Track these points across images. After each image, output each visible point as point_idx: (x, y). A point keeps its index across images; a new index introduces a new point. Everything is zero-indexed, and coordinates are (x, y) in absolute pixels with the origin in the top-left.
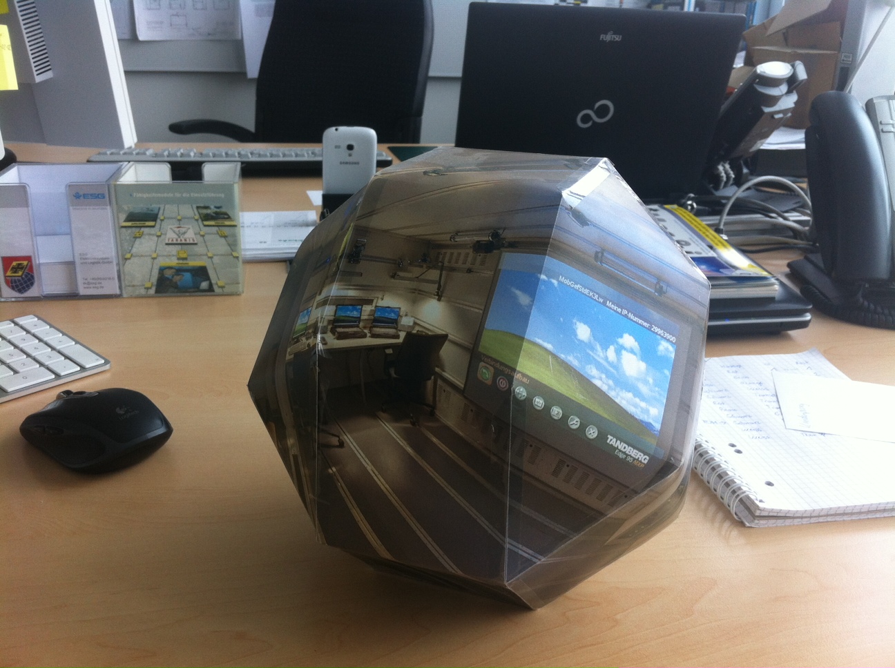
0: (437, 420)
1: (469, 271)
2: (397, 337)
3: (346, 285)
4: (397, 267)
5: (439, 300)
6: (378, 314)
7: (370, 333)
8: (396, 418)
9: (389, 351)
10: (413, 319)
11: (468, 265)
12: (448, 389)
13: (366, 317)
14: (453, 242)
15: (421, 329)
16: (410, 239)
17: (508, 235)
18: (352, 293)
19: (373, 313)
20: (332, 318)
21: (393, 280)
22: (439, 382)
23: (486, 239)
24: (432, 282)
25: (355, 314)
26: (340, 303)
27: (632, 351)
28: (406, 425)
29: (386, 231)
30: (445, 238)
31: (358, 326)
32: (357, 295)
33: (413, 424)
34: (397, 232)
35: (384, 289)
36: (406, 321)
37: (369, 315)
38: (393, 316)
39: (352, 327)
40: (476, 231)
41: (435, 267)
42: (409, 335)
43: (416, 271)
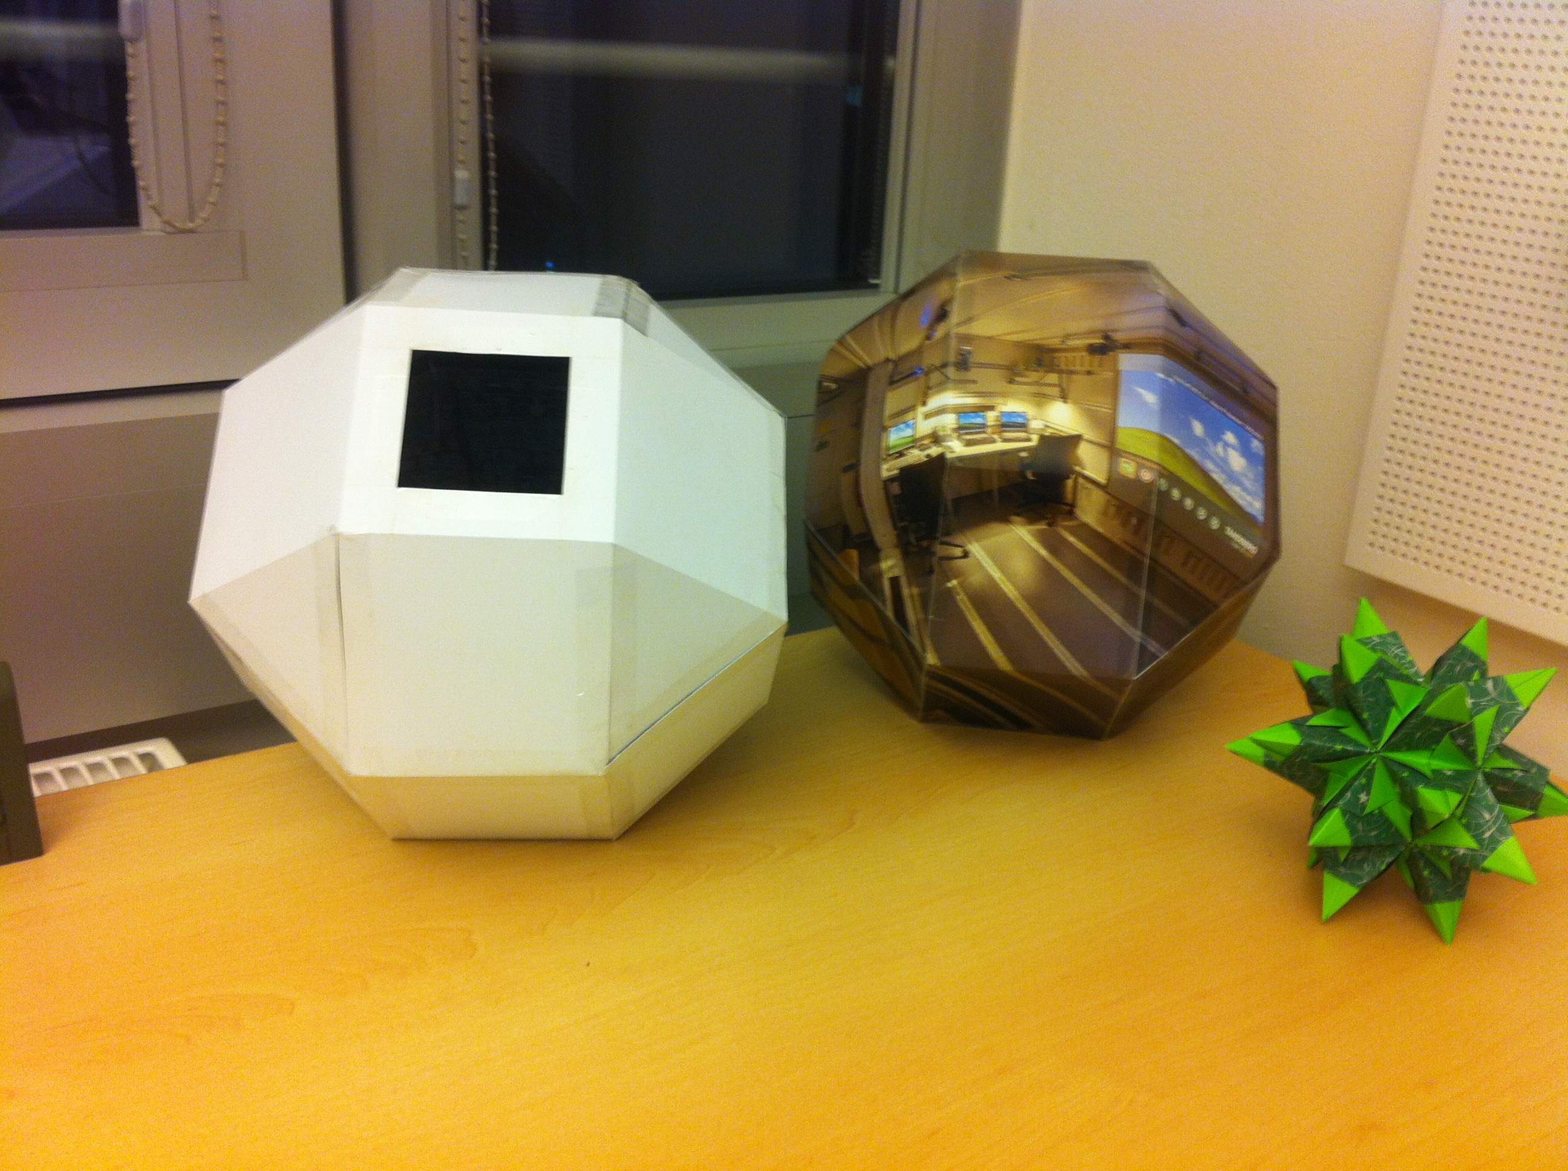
0: (1076, 519)
1: (1089, 373)
2: (1029, 440)
3: (964, 393)
4: (1012, 373)
5: (1065, 402)
6: (1004, 420)
7: (1001, 438)
8: (1031, 521)
9: (1024, 454)
10: (1044, 422)
11: (1087, 368)
12: (1089, 485)
13: (992, 423)
14: (1064, 346)
15: (1052, 431)
16: (1018, 344)
17: (1119, 337)
18: (971, 401)
19: (998, 419)
20: (955, 426)
21: (1012, 386)
22: (1081, 480)
23: (1098, 341)
24: (1055, 385)
25: (979, 421)
26: (961, 411)
27: (1234, 448)
28: (1042, 526)
29: (990, 338)
30: (1055, 342)
31: (984, 432)
32: (977, 402)
33: (1049, 525)
34: (1004, 338)
35: (1004, 395)
36: (1035, 424)
37: (996, 421)
38: (1020, 420)
39: (979, 433)
40: (1084, 334)
41: (1052, 371)
42: (1043, 438)
43: (1034, 376)
